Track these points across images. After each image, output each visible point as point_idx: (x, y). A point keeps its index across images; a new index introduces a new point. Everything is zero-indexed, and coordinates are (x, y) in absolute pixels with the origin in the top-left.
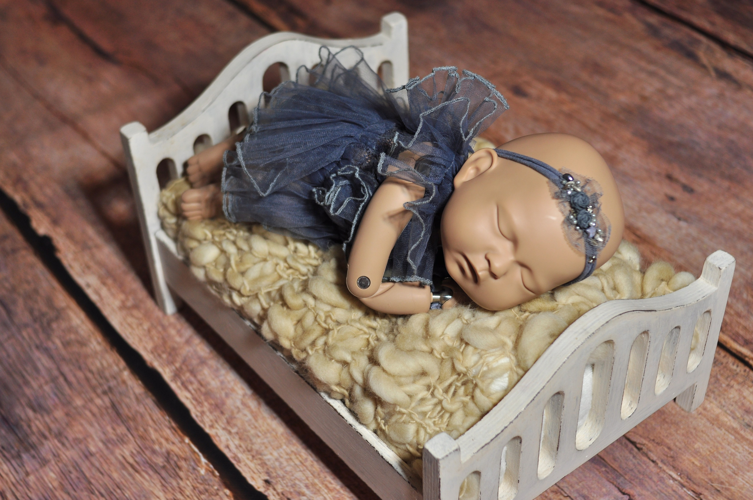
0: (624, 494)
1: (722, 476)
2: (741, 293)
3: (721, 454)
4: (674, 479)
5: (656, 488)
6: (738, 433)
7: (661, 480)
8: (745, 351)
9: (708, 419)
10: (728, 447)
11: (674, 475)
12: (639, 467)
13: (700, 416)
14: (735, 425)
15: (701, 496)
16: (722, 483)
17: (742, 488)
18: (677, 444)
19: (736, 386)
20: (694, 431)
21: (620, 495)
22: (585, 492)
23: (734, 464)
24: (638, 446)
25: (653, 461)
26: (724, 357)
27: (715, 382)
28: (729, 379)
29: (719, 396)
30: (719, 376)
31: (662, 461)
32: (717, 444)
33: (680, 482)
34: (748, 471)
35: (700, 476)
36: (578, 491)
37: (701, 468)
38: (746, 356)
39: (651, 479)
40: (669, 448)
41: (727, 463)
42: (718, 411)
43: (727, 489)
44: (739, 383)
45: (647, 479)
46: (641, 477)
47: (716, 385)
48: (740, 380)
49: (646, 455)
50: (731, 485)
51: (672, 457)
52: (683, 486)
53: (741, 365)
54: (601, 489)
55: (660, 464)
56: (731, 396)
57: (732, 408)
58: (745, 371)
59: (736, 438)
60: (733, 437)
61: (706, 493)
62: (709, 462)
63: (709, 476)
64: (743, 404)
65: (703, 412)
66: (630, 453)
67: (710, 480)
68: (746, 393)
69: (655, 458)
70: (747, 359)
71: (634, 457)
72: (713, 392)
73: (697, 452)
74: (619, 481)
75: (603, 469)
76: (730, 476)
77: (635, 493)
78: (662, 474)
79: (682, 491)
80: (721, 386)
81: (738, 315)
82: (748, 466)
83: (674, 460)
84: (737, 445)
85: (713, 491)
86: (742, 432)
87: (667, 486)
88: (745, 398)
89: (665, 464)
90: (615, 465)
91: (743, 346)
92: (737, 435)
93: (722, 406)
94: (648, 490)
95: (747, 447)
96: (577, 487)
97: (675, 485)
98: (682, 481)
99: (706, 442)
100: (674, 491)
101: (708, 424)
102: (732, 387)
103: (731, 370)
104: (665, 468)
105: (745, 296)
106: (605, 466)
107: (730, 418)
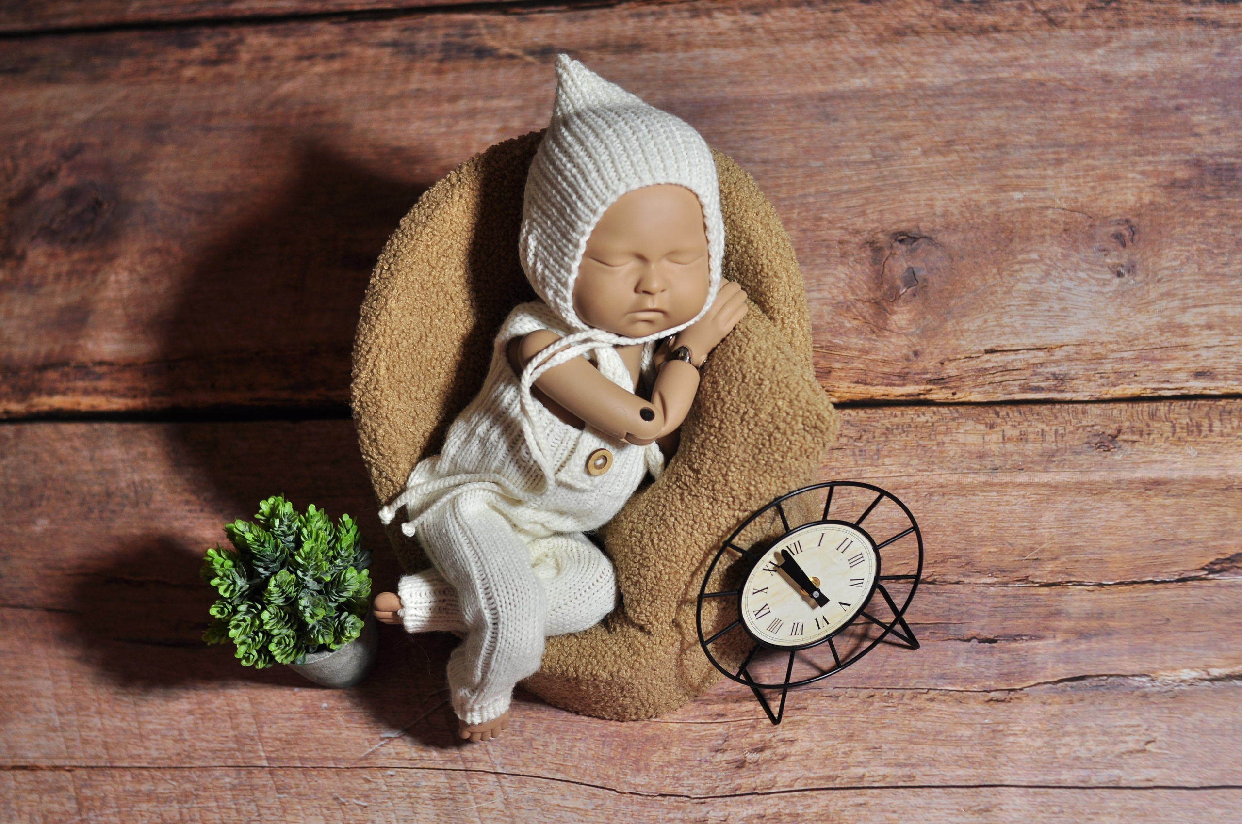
0: (969, 640)
1: (1024, 542)
2: (842, 325)
3: (1002, 521)
4: (992, 584)
5: (987, 609)
6: (992, 485)
7: (983, 595)
8: (911, 389)
9: (956, 495)
10: (1001, 508)
11: (989, 580)
12: (952, 600)
13: (946, 497)
14: (982, 478)
15: (1030, 579)
16: (1032, 549)
17: (1052, 538)
18: (958, 546)
19: (947, 439)
20: (957, 520)
21: (966, 645)
22: (938, 671)
23: (1023, 520)
24: (929, 580)
25: (957, 583)
26: (903, 415)
27: (925, 452)
28: (933, 437)
29: (942, 462)
30: (921, 442)
31: (964, 576)
32: (990, 514)
33: (1000, 583)
34: (1041, 517)
35: (1008, 560)
36: (931, 677)
37: (1001, 551)
38: (919, 394)
39: (973, 603)
40: (957, 557)
41: (1016, 525)
42: (955, 478)
43: (1042, 551)
44: (945, 434)
45: (972, 606)
46: (964, 609)
47: (928, 454)
48: (943, 428)
49: (945, 582)
50: (1041, 544)
51: (968, 564)
52: (1005, 584)
53: (923, 409)
54: (946, 655)
55: (966, 580)
56: (952, 453)
57: (964, 465)
58: (934, 413)
59: (997, 491)
60: (994, 494)
61: (1030, 572)
62: (1001, 538)
63: (1016, 552)
64: (969, 452)
65: (944, 490)
66: (931, 594)
67: (1019, 555)
68: (961, 438)
69: (956, 579)
70: (922, 397)
71: (937, 594)
72: (933, 463)
73: (982, 539)
74: (952, 632)
75: (927, 634)
76: (1031, 535)
77: (978, 631)
78: (978, 590)
79: (1010, 590)
80: (934, 451)
81: (864, 351)
82: (1035, 511)
83: (973, 565)
84: (1006, 498)
85: (1033, 564)
86: (995, 481)
87: (994, 597)
88: (964, 444)
89: (969, 576)
90: (932, 620)
91: (904, 385)
92: (996, 488)
93: (954, 471)
94: (983, 617)
95: (1015, 493)
96: (926, 673)
97: (999, 590)
98: (999, 580)
99: (979, 522)
100: (1004, 596)
101: (962, 500)
102: (944, 443)
103: (924, 426)
104: (973, 580)
105: (848, 325)
106: (926, 629)
107: (972, 476)
